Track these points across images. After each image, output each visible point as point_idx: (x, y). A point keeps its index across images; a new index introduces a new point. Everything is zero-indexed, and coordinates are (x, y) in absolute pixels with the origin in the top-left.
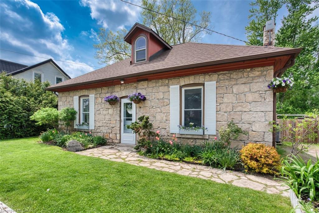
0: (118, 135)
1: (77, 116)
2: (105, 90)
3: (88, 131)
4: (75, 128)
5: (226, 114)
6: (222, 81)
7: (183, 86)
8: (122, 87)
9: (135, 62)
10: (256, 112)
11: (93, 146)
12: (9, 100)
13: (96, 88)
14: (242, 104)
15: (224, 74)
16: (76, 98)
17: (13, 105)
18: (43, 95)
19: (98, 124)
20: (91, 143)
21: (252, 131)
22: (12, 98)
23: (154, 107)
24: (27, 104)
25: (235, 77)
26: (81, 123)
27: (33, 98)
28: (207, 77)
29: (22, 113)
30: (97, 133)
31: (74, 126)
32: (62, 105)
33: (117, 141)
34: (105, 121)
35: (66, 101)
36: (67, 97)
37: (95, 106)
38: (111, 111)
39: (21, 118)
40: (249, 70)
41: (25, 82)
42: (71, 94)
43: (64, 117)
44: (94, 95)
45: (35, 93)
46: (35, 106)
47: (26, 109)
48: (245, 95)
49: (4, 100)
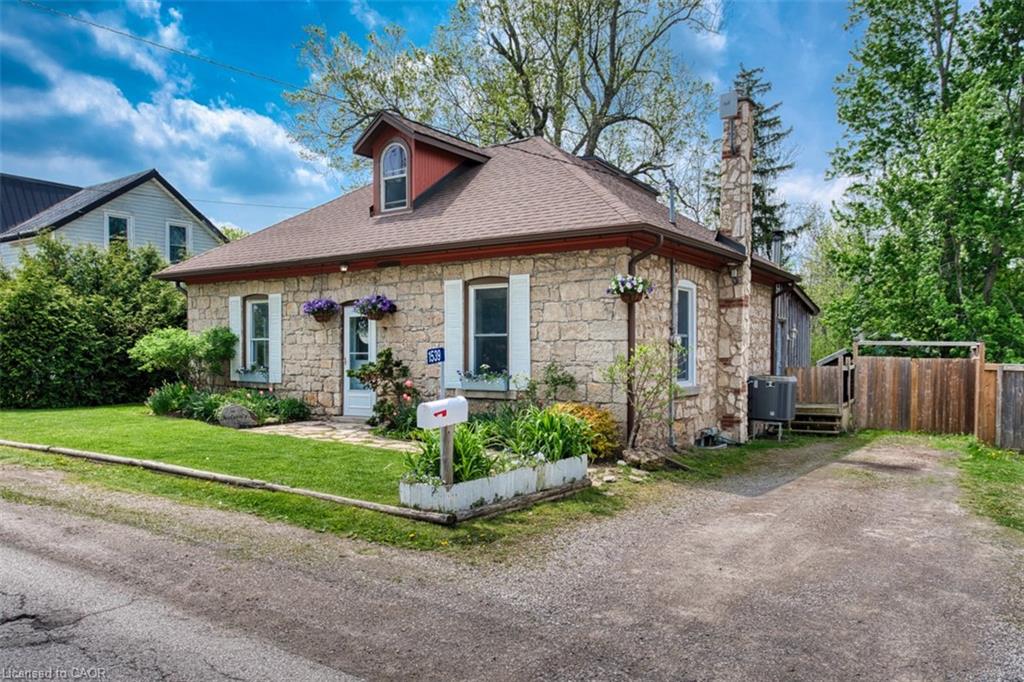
0: (337, 396)
1: (239, 349)
2: (306, 283)
3: (265, 387)
4: (233, 379)
5: (548, 346)
6: (540, 275)
7: (471, 280)
8: (345, 279)
9: (383, 210)
10: (599, 343)
11: (276, 419)
12: (66, 307)
13: (286, 277)
14: (576, 324)
15: (544, 259)
16: (235, 301)
17: (76, 319)
18: (143, 287)
19: (291, 369)
20: (273, 414)
21: (593, 381)
22: (71, 300)
23: (414, 329)
24: (106, 315)
25: (563, 267)
26: (249, 367)
27: (120, 299)
28: (514, 263)
29: (97, 340)
30: (289, 390)
31: (229, 376)
32: (197, 317)
33: (334, 411)
34: (306, 362)
35: (209, 307)
36: (212, 298)
37: (282, 324)
38: (320, 337)
39: (95, 352)
40: (587, 252)
41: (94, 253)
42: (223, 290)
43: (208, 351)
44: (279, 295)
45: (123, 284)
46: (125, 321)
47: (104, 328)
48: (581, 305)
49: (58, 308)
